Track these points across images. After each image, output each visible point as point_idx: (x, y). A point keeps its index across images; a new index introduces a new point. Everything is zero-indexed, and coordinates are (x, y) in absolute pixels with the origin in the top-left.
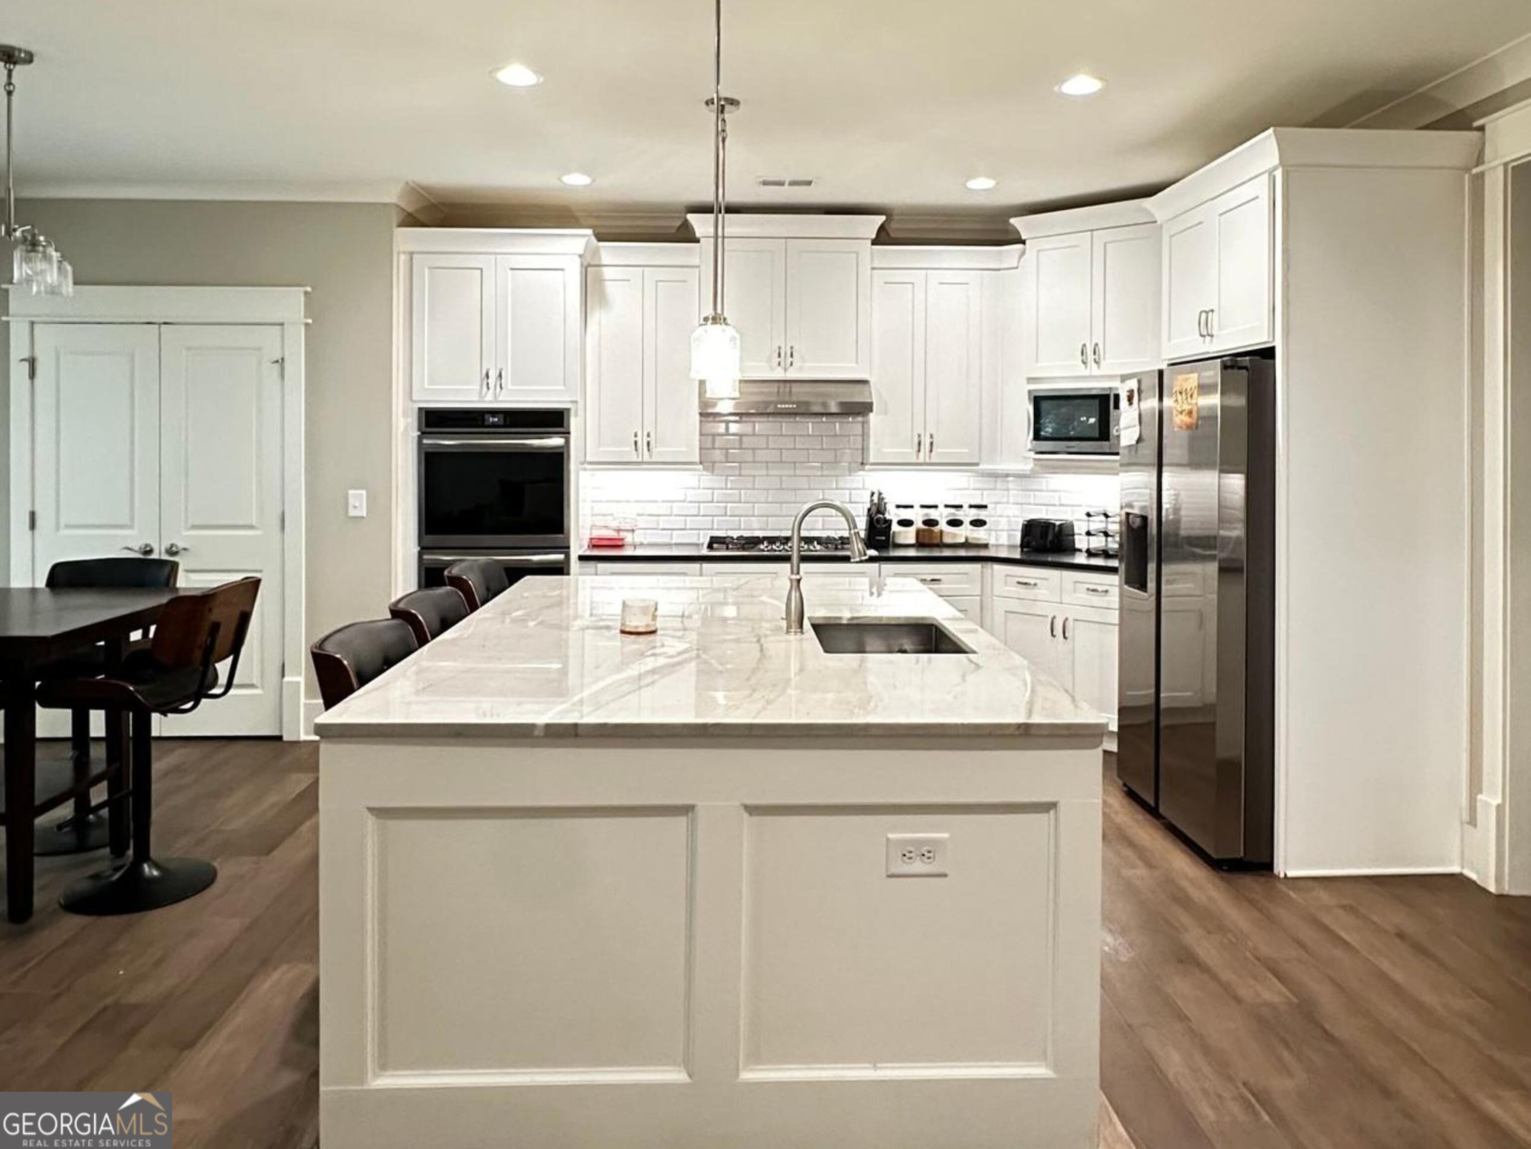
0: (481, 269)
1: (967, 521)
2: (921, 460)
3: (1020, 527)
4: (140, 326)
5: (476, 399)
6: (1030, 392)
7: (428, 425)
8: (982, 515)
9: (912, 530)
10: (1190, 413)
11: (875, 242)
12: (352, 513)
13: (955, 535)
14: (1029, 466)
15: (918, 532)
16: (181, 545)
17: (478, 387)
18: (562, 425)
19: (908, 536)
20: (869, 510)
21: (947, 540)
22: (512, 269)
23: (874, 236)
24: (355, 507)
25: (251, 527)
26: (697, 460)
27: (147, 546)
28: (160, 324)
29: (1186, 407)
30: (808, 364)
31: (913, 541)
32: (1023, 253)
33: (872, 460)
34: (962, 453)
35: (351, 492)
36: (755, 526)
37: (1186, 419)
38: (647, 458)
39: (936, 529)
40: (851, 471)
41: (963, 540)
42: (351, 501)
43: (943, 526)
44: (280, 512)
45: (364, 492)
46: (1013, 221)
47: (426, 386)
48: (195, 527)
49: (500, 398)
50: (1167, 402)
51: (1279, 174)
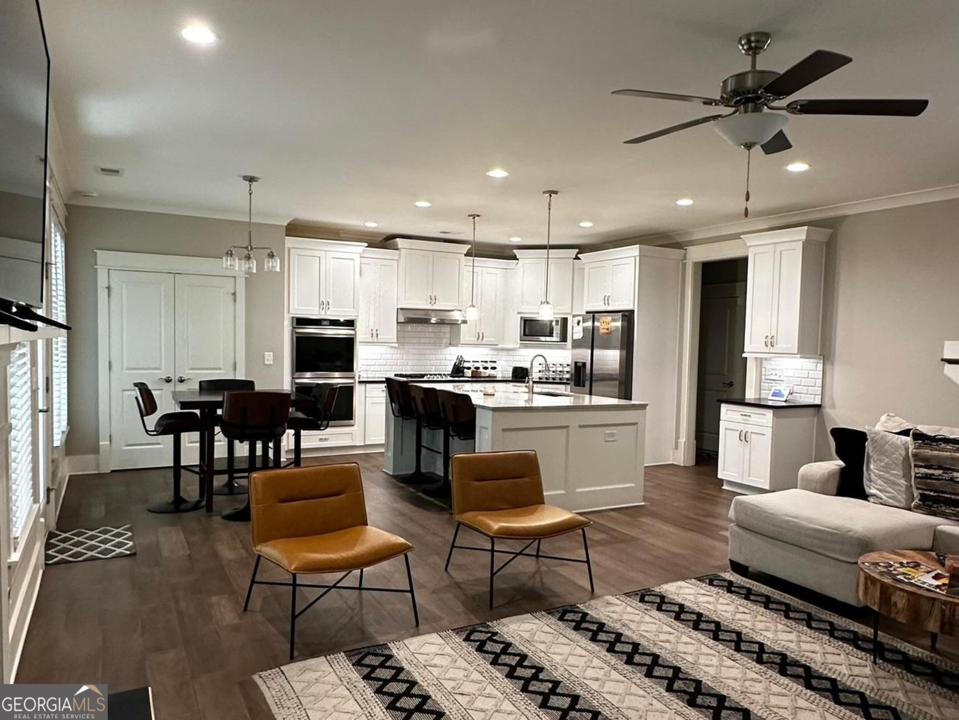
0: (320, 257)
1: (490, 367)
2: (478, 343)
3: (511, 370)
4: (165, 274)
5: (317, 313)
6: (521, 318)
7: (297, 324)
8: (494, 365)
9: (470, 371)
10: (608, 329)
11: (466, 255)
12: (267, 362)
13: (485, 373)
14: (518, 346)
15: (472, 372)
16: (185, 377)
17: (318, 308)
18: (353, 326)
19: (468, 373)
20: (455, 364)
21: (483, 375)
22: (333, 258)
23: (465, 253)
24: (268, 360)
25: (220, 369)
26: (395, 341)
27: (169, 377)
28: (174, 274)
29: (606, 327)
30: (441, 303)
31: (470, 375)
32: (517, 263)
33: (461, 343)
34: (492, 340)
35: (266, 353)
36: (409, 369)
37: (605, 331)
38: (376, 341)
39: (479, 370)
40: (446, 347)
41: (487, 375)
42: (266, 358)
43: (481, 370)
44: (233, 361)
45: (271, 353)
46: (514, 251)
47: (296, 307)
48: (191, 369)
49: (327, 314)
50: (596, 324)
51: (638, 258)
